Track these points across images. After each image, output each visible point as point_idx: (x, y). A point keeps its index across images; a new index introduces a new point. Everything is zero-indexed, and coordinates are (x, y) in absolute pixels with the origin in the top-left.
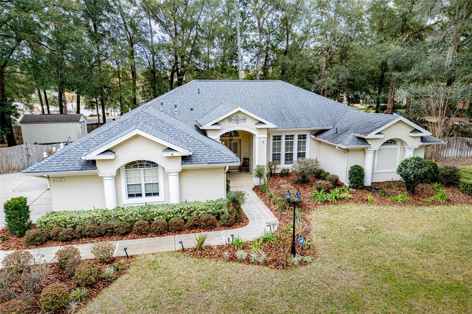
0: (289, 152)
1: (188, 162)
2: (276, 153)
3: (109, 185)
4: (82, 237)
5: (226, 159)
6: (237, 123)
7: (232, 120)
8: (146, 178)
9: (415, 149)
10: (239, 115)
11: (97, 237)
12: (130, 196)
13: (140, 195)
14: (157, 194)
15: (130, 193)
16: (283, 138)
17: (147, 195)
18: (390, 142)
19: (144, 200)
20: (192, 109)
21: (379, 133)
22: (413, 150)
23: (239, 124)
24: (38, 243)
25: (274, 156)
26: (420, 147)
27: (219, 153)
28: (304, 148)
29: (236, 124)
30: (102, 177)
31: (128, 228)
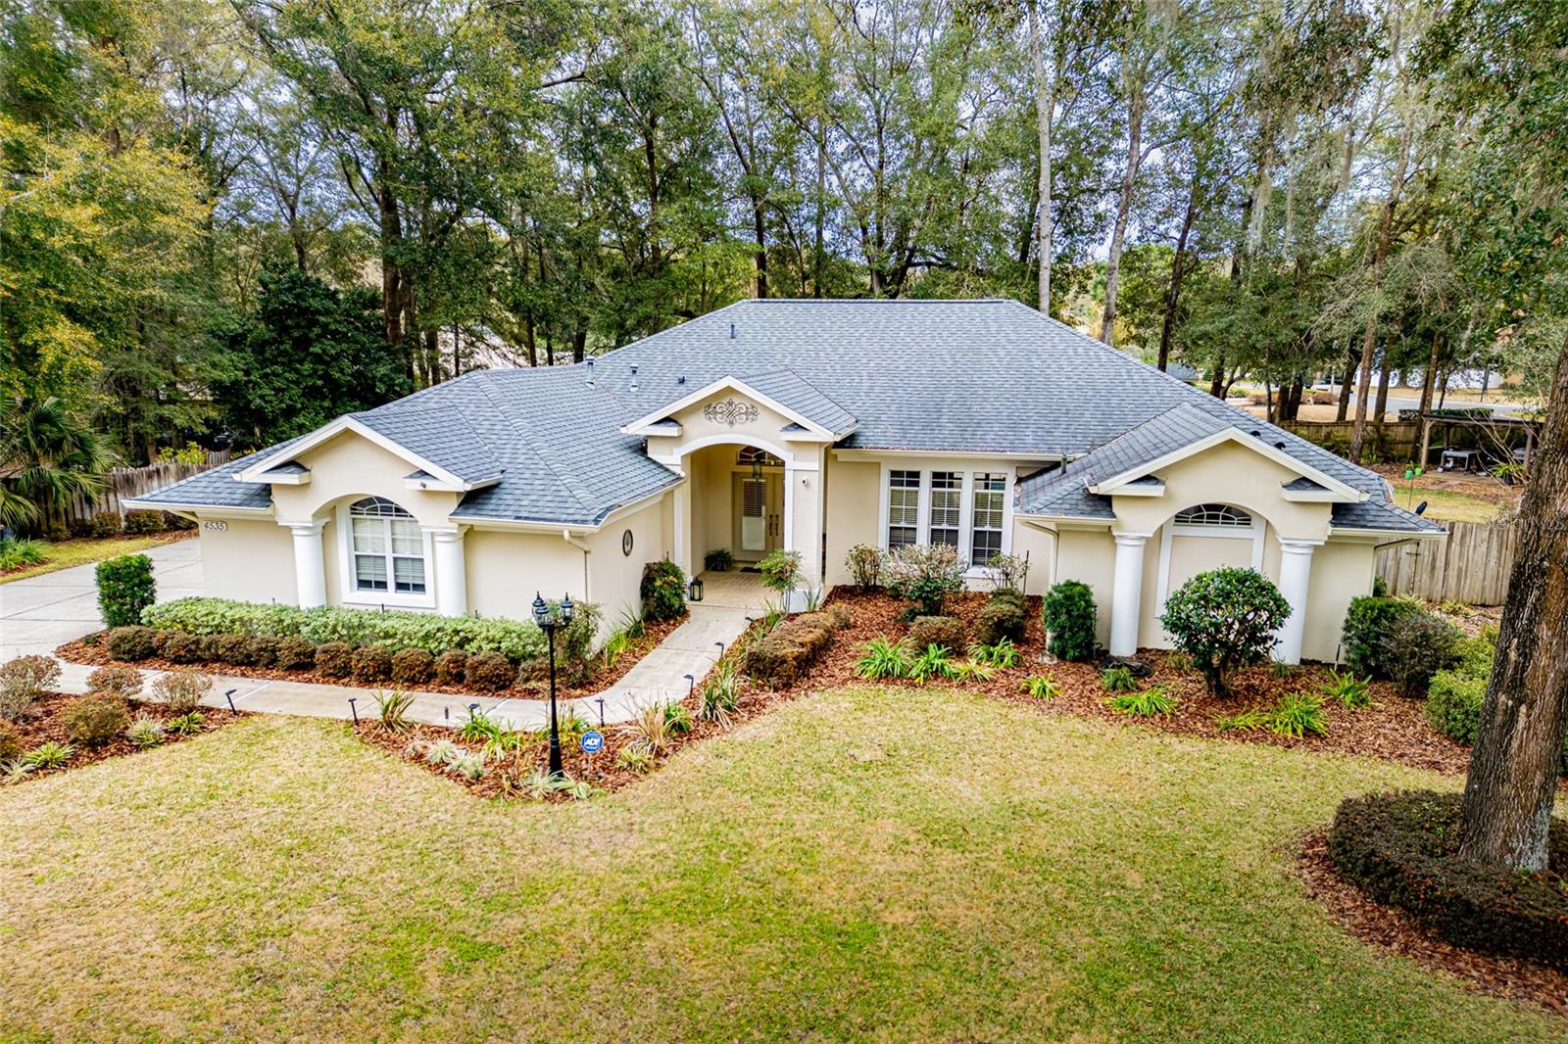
0: (945, 526)
1: (471, 511)
2: (903, 524)
3: (305, 548)
4: (217, 659)
5: (570, 511)
6: (731, 423)
7: (716, 413)
8: (398, 543)
9: (1316, 547)
10: (736, 400)
11: (239, 664)
12: (364, 584)
13: (382, 585)
14: (419, 587)
15: (362, 578)
16: (926, 480)
17: (401, 586)
18: (1224, 518)
19: (391, 597)
20: (682, 381)
21: (1147, 479)
22: (1311, 551)
23: (737, 426)
24: (126, 657)
25: (897, 533)
26: (1334, 543)
27: (567, 493)
28: (997, 518)
29: (726, 426)
30: (289, 529)
31: (304, 654)
